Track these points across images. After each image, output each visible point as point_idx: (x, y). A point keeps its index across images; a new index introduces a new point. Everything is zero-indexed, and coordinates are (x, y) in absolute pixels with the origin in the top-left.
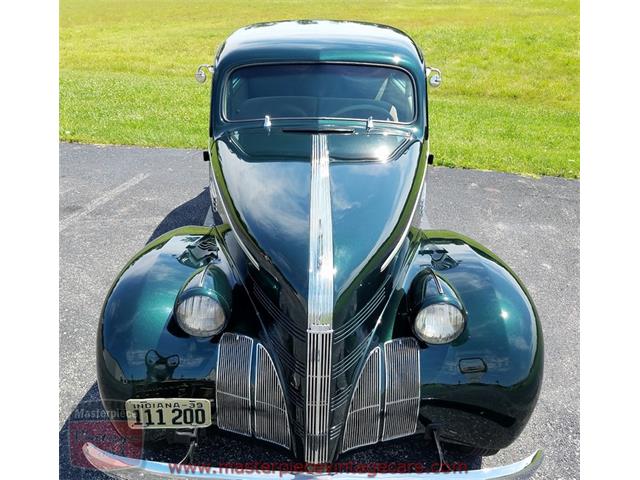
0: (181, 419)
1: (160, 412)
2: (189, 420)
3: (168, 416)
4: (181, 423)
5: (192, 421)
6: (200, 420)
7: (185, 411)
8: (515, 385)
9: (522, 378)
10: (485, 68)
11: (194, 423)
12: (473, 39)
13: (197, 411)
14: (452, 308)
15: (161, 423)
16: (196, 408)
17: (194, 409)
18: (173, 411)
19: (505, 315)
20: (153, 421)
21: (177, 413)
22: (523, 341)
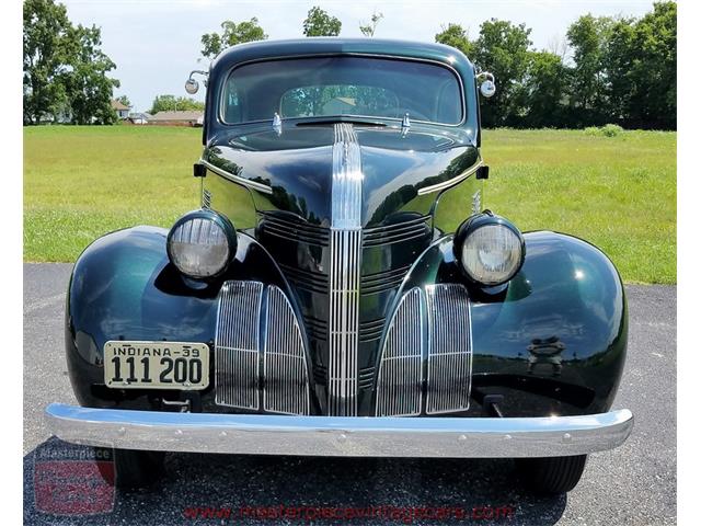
0: (171, 376)
1: (146, 361)
2: (181, 377)
3: (156, 368)
4: (170, 381)
5: (184, 379)
6: (195, 377)
7: (178, 361)
8: (590, 359)
9: (602, 348)
10: (577, 210)
11: (188, 382)
12: (559, 177)
13: (192, 362)
14: (506, 229)
15: (146, 380)
16: (191, 357)
17: (188, 359)
18: (162, 363)
19: (579, 275)
20: (136, 376)
21: (167, 363)
22: (603, 309)
